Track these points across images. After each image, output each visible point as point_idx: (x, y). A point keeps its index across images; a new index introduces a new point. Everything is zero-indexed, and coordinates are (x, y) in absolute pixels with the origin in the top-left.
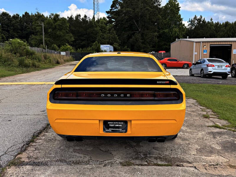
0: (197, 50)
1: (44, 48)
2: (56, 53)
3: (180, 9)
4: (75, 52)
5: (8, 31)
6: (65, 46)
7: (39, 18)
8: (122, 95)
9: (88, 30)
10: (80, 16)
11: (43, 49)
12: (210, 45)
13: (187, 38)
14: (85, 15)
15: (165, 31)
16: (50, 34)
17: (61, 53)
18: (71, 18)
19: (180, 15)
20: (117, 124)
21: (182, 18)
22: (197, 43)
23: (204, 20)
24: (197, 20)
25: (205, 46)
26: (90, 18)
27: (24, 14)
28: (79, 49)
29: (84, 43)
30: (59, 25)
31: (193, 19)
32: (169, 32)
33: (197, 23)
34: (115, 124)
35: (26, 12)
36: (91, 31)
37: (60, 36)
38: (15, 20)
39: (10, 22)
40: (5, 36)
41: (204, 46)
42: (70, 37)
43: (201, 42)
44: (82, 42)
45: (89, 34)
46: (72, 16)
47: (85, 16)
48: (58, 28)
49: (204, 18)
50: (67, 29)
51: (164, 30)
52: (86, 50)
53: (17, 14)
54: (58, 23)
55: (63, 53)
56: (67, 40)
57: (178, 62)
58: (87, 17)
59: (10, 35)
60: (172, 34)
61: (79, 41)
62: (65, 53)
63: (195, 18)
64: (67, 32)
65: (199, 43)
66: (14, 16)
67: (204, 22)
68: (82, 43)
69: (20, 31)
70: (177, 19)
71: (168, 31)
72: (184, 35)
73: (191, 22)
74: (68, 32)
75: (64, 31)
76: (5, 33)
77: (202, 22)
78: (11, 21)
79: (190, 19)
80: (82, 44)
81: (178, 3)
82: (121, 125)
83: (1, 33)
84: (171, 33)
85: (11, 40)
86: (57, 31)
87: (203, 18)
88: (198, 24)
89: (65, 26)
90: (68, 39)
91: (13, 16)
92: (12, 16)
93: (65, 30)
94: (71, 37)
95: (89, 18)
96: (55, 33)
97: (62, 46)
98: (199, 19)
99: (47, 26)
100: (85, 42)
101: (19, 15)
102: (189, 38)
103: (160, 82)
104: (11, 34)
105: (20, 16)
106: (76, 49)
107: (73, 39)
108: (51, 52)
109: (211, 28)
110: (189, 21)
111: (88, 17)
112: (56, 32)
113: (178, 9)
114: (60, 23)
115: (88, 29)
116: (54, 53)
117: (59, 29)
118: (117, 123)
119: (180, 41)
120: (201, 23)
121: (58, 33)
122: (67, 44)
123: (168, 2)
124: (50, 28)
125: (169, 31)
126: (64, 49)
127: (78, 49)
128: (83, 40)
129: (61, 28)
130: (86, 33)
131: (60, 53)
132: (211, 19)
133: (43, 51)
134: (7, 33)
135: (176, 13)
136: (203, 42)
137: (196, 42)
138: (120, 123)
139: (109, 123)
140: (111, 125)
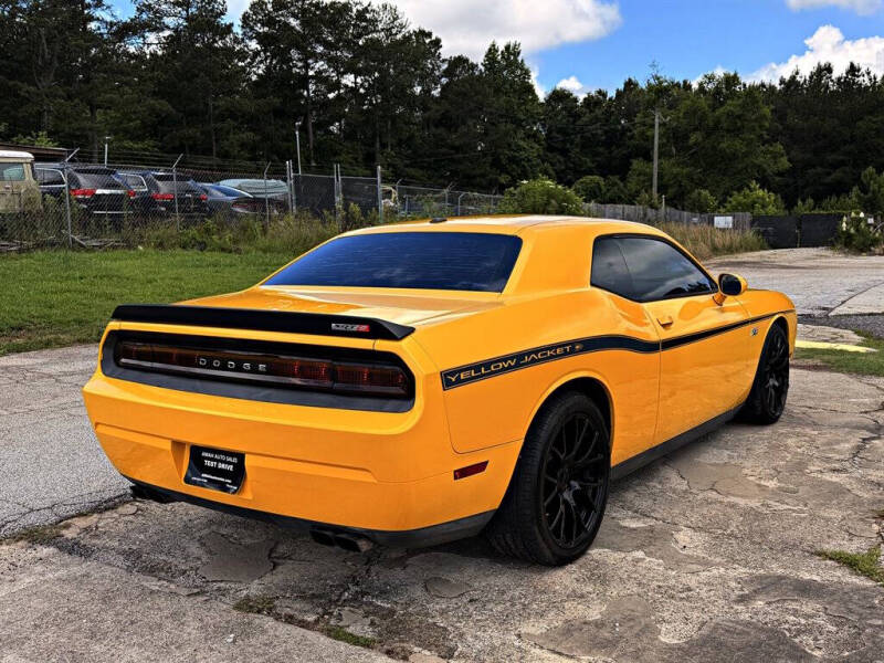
1: (652, 206)
2: (695, 219)
4: (782, 213)
5: (564, 152)
6: (748, 192)
7: (659, 97)
8: (247, 365)
9: (860, 123)
10: (829, 69)
11: (649, 210)
14: (852, 65)
16: (695, 152)
17: (716, 219)
18: (791, 84)
20: (222, 462)
26: (872, 75)
27: (621, 87)
28: (804, 201)
29: (837, 174)
30: (729, 115)
34: (218, 461)
35: (630, 80)
36: (875, 126)
37: (734, 157)
38: (591, 111)
39: (574, 121)
40: (555, 170)
42: (775, 158)
44: (829, 174)
45: (865, 139)
46: (797, 73)
47: (853, 70)
48: (725, 125)
50: (761, 127)
52: (838, 205)
53: (600, 92)
54: (730, 106)
55: (722, 221)
56: (759, 168)
58: (859, 70)
59: (572, 165)
61: (819, 169)
62: (730, 219)
64: (761, 136)
66: (589, 101)
68: (833, 176)
69: (601, 149)
74: (766, 137)
75: (752, 136)
76: (555, 160)
78: (577, 116)
80: (828, 180)
82: (231, 468)
83: (543, 162)
85: (525, 182)
86: (723, 136)
89: (753, 117)
90: (765, 166)
91: (585, 99)
92: (581, 97)
93: (754, 130)
94: (775, 156)
95: (868, 73)
96: (714, 148)
97: (735, 193)
99: (685, 121)
100: (845, 172)
101: (604, 95)
103: (342, 327)
104: (573, 163)
105: (609, 96)
106: (790, 203)
107: (784, 163)
108: (677, 217)
111: (863, 70)
112: (719, 143)
114: (735, 106)
115: (861, 119)
116: (689, 220)
117: (728, 131)
118: (223, 457)
121: (723, 145)
122: (753, 184)
124: (696, 129)
126: (739, 204)
127: (800, 203)
128: (835, 166)
129: (736, 126)
130: (851, 137)
131: (711, 222)
133: (645, 215)
134: (562, 160)
138: (229, 459)
139: (205, 454)
140: (207, 463)
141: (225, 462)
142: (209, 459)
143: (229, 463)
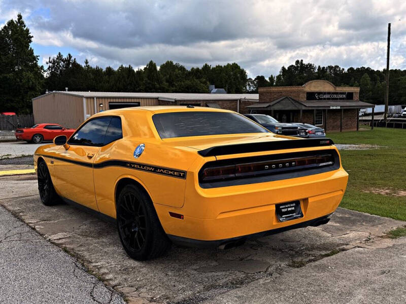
0: (90, 111)
3: (32, 39)
8: (287, 165)
12: (109, 102)
13: (65, 90)
15: (8, 76)
19: (33, 50)
20: (289, 207)
21: (37, 56)
22: (89, 100)
23: (75, 61)
24: (63, 60)
25: (102, 104)
31: (55, 59)
32: (15, 80)
33: (63, 66)
41: (100, 104)
43: (95, 98)
49: (75, 59)
51: (5, 75)
57: (63, 130)
60: (21, 81)
63: (60, 56)
65: (92, 99)
67: (75, 64)
70: (27, 56)
71: (13, 76)
72: (43, 85)
73: (53, 64)
77: (72, 64)
79: (50, 58)
81: (27, 29)
84: (19, 80)
87: (73, 59)
88: (66, 67)
98: (66, 60)
102: (68, 90)
109: (88, 75)
110: (50, 62)
113: (29, 39)
118: (289, 205)
119: (54, 96)
120: (71, 66)
123: (7, 25)
125: (15, 77)
132: (87, 60)
135: (25, 46)
136: (98, 98)
137: (87, 98)
138: (292, 205)
139: (281, 207)
140: (283, 210)
141: (291, 207)
142: (283, 208)
143: (292, 207)
